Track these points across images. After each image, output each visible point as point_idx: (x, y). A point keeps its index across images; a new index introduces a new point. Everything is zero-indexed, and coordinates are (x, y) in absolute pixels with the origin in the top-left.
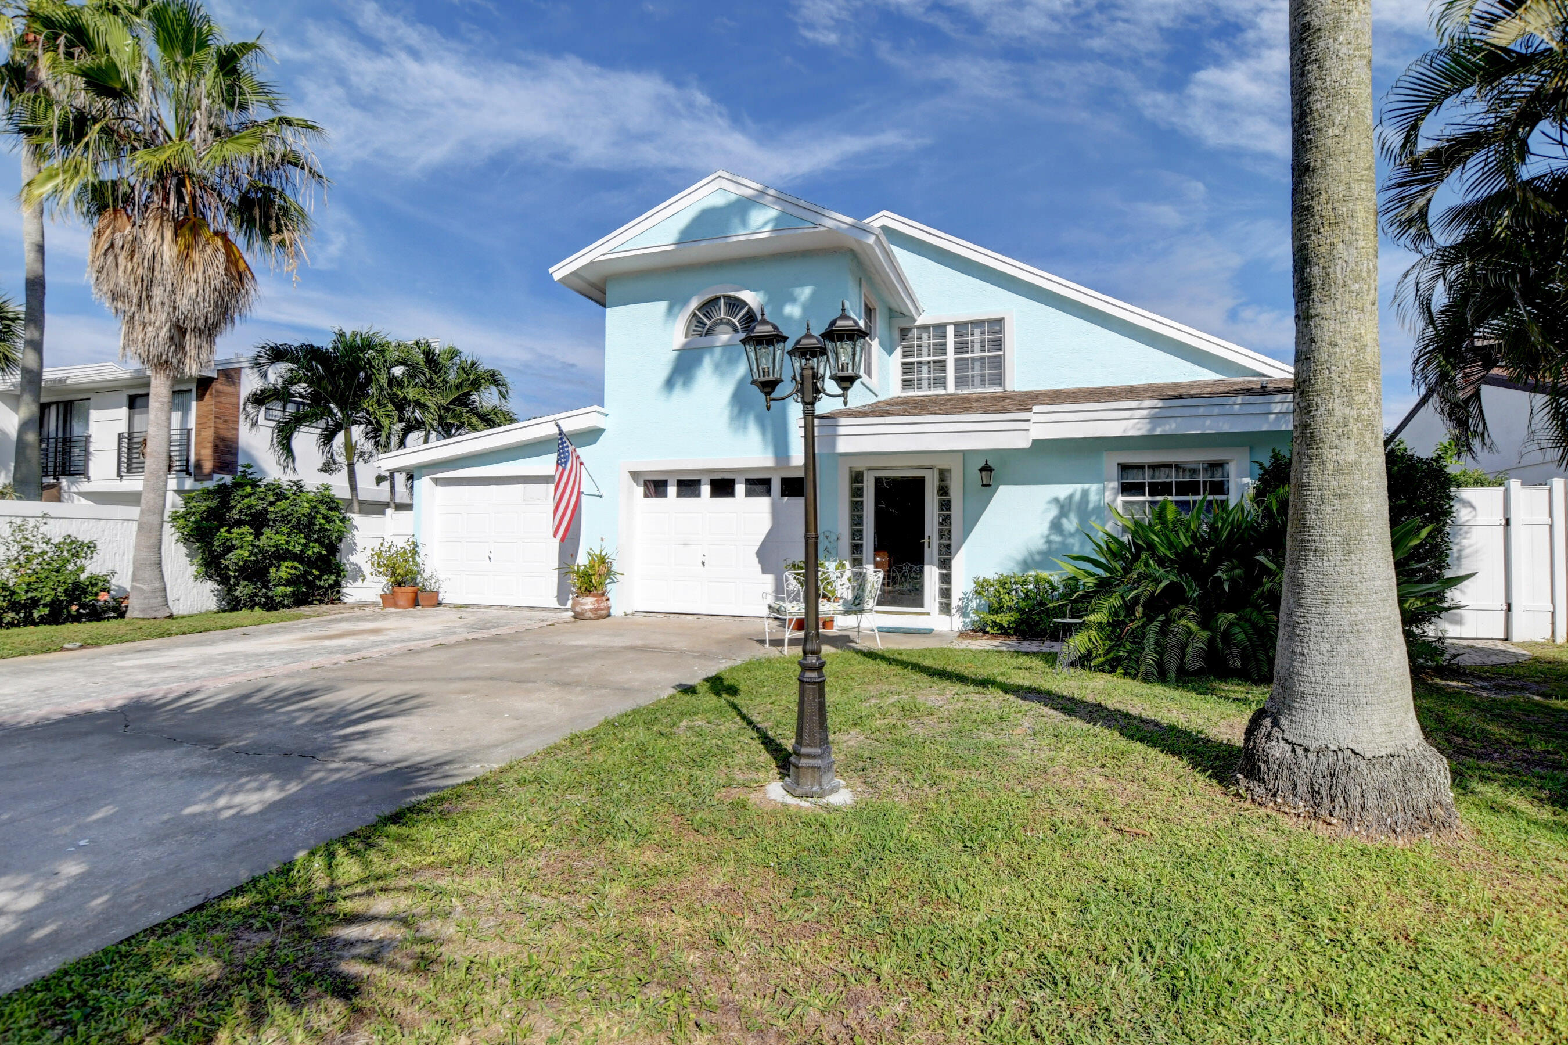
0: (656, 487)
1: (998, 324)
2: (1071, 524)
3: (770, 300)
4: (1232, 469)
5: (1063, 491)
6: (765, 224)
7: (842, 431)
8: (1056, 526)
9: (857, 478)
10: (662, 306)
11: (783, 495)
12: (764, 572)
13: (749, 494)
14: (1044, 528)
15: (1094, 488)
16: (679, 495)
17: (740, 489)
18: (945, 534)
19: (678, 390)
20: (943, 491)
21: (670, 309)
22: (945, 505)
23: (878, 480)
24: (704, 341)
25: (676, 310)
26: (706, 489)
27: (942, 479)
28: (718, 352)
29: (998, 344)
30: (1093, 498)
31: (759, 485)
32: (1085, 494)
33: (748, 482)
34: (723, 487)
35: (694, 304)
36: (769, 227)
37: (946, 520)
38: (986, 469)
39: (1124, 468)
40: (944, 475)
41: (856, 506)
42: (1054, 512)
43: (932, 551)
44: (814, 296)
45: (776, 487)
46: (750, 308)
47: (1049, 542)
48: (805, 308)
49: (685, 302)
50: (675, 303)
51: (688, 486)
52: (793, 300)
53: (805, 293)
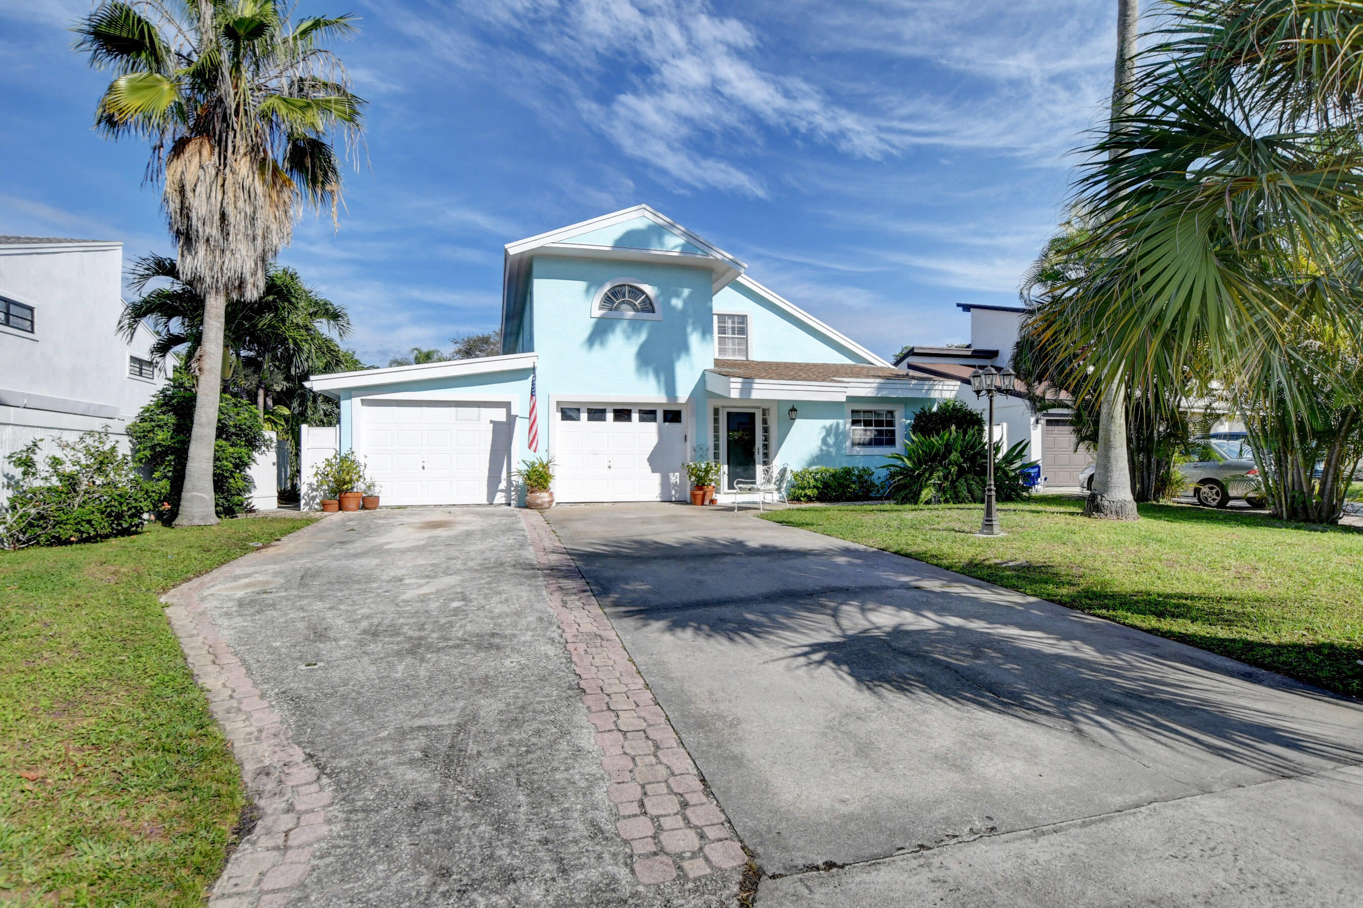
0: (568, 413)
1: (743, 319)
2: (831, 440)
3: (661, 294)
4: (897, 414)
5: (828, 423)
6: (676, 247)
7: (755, 386)
8: (824, 441)
9: (716, 411)
10: (581, 285)
11: (665, 420)
12: (653, 471)
13: (642, 420)
14: (819, 442)
15: (841, 421)
16: (589, 419)
17: (635, 416)
18: (766, 447)
19: (597, 347)
20: (765, 421)
21: (588, 290)
22: (766, 430)
23: (729, 414)
24: (614, 314)
25: (593, 290)
26: (610, 416)
27: (764, 414)
28: (625, 324)
29: (743, 331)
30: (841, 427)
31: (648, 414)
32: (838, 425)
33: (641, 412)
34: (622, 414)
35: (607, 288)
36: (678, 250)
37: (766, 439)
38: (793, 410)
39: (853, 411)
40: (765, 412)
41: (716, 430)
42: (824, 433)
43: (759, 457)
44: (691, 296)
45: (660, 415)
46: (647, 297)
47: (821, 450)
48: (686, 302)
49: (600, 285)
50: (593, 284)
51: (597, 414)
52: (678, 295)
53: (686, 292)
